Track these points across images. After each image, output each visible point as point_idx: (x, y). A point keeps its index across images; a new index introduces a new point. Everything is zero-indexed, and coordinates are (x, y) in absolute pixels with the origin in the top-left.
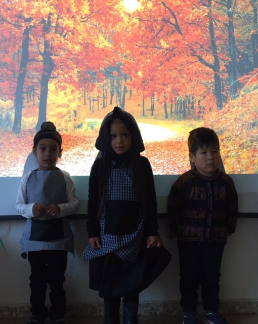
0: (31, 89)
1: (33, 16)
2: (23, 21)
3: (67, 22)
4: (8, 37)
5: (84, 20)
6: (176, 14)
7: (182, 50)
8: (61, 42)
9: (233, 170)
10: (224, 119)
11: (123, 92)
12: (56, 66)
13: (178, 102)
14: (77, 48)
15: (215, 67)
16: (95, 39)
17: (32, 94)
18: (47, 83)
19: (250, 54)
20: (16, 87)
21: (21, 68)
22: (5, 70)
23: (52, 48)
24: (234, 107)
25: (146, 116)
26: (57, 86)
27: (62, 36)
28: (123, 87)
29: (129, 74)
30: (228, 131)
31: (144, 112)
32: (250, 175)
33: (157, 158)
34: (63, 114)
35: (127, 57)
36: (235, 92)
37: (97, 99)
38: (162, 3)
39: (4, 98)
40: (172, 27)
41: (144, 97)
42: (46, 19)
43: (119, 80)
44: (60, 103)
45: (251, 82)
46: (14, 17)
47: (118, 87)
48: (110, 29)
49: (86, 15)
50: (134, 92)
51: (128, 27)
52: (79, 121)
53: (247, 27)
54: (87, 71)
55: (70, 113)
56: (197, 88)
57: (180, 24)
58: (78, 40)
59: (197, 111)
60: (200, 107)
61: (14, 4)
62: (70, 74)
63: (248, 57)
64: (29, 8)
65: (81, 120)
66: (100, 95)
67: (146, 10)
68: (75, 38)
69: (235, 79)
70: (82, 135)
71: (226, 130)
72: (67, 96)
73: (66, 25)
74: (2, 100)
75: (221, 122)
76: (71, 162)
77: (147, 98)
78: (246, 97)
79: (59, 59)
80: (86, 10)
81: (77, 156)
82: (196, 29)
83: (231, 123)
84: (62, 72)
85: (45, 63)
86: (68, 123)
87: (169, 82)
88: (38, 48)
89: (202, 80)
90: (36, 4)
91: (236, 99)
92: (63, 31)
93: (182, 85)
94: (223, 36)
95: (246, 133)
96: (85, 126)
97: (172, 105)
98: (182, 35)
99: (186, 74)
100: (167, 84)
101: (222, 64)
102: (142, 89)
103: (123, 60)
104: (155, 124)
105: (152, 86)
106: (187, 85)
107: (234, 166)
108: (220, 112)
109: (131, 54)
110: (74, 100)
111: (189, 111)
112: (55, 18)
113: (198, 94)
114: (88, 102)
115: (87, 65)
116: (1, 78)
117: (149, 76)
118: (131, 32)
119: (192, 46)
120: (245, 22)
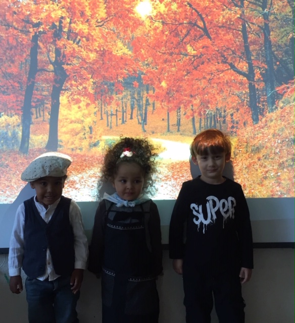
0: (41, 102)
1: (43, 21)
2: (31, 26)
3: (81, 27)
4: (15, 44)
5: (100, 24)
6: (204, 16)
7: (212, 57)
8: (74, 49)
9: (272, 194)
10: (261, 135)
11: (144, 105)
12: (68, 76)
14: (93, 56)
16: (113, 45)
17: (41, 109)
18: (59, 96)
19: (290, 60)
20: (23, 101)
21: (29, 79)
22: (11, 81)
23: (64, 56)
24: (271, 121)
25: (172, 133)
26: (70, 99)
27: (75, 43)
28: (144, 99)
29: (152, 85)
30: (266, 149)
31: (168, 128)
32: (292, 199)
34: (77, 131)
35: (149, 65)
36: (273, 103)
37: (115, 114)
38: (188, 4)
39: (9, 114)
40: (199, 31)
41: (169, 110)
42: (57, 24)
43: (140, 91)
44: (73, 119)
45: (291, 92)
46: (21, 22)
47: (139, 100)
48: (129, 34)
49: (101, 18)
50: (158, 105)
51: (149, 31)
52: (95, 138)
53: (285, 30)
54: (104, 81)
55: (85, 130)
56: (229, 100)
57: (209, 28)
58: (93, 47)
59: (230, 126)
60: (233, 122)
61: (21, 7)
62: (84, 85)
63: (287, 64)
64: (38, 12)
65: (98, 137)
66: (118, 109)
67: (170, 12)
68: (90, 44)
69: (272, 89)
70: (98, 155)
71: (263, 147)
72: (81, 111)
73: (80, 30)
74: (8, 115)
75: (257, 138)
76: (86, 186)
77: (172, 112)
78: (285, 110)
79: (72, 69)
80: (102, 13)
81: (93, 179)
82: (228, 32)
83: (269, 140)
84: (75, 83)
85: (56, 74)
86: (83, 141)
87: (197, 93)
88: (48, 56)
89: (234, 91)
90: (46, 7)
91: (275, 111)
92: (77, 37)
93: (212, 97)
94: (258, 41)
95: (287, 150)
96: (102, 144)
97: (201, 119)
98: (211, 40)
99: (217, 83)
100: (195, 96)
101: (257, 72)
102: (167, 101)
103: (145, 69)
104: (182, 141)
105: (178, 98)
106: (217, 97)
107: (273, 188)
108: (256, 127)
109: (153, 61)
110: (90, 114)
111: (220, 125)
112: (68, 23)
113: (231, 106)
114: (105, 117)
115: (103, 74)
116: (6, 90)
117: (174, 87)
118: (153, 37)
119: (223, 52)
120: (282, 24)
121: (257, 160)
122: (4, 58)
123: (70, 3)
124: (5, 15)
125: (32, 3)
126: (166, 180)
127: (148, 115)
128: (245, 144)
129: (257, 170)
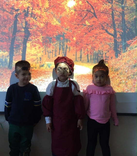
0: (18, 46)
1: (20, 8)
2: (14, 11)
3: (37, 11)
4: (7, 19)
5: (46, 10)
6: (94, 7)
7: (97, 27)
8: (34, 22)
9: (123, 90)
10: (119, 63)
11: (65, 48)
12: (31, 34)
13: (95, 54)
14: (42, 25)
16: (51, 20)
17: (18, 49)
18: (26, 43)
19: (134, 28)
20: (10, 45)
21: (13, 35)
22: (5, 36)
23: (29, 25)
24: (124, 57)
25: (77, 61)
26: (31, 44)
27: (34, 19)
28: (65, 46)
29: (69, 39)
31: (76, 59)
32: (133, 93)
33: (83, 83)
34: (34, 59)
35: (68, 30)
36: (125, 49)
38: (87, 1)
39: (4, 51)
40: (92, 14)
41: (77, 51)
42: (26, 10)
43: (64, 42)
44: (33, 54)
46: (10, 9)
47: (63, 46)
48: (59, 15)
49: (47, 8)
50: (72, 48)
51: (68, 14)
52: (42, 63)
53: (132, 15)
54: (47, 37)
55: (38, 59)
56: (105, 47)
57: (96, 13)
58: (42, 21)
59: (105, 59)
60: (106, 57)
61: (10, 2)
62: (38, 38)
63: (132, 30)
64: (18, 4)
65: (44, 62)
66: (53, 50)
67: (78, 5)
69: (125, 42)
70: (44, 71)
71: (120, 69)
72: (36, 50)
73: (37, 13)
74: (3, 51)
75: (117, 64)
76: (38, 85)
77: (78, 52)
78: (131, 52)
79: (33, 31)
80: (47, 5)
81: (41, 81)
82: (105, 15)
83: (123, 65)
84: (34, 37)
85: (25, 33)
86: (37, 64)
88: (22, 25)
89: (107, 42)
90: (21, 2)
91: (126, 52)
92: (35, 16)
93: (97, 45)
94: (119, 19)
95: (131, 71)
96: (45, 66)
97: (91, 55)
98: (97, 19)
99: (99, 39)
100: (89, 44)
101: (118, 34)
102: (76, 46)
103: (66, 32)
104: (82, 65)
105: (81, 45)
106: (99, 45)
107: (124, 88)
108: (117, 59)
109: (70, 28)
110: (40, 52)
111: (100, 58)
112: (31, 9)
113: (105, 50)
114: (47, 53)
115: (47, 34)
116: (2, 40)
117: (79, 40)
118: (70, 17)
119: (102, 24)
120: (131, 12)
121: (117, 75)
122: (2, 25)
124: (3, 6)
127: (67, 53)
128: (111, 67)
129: (116, 79)
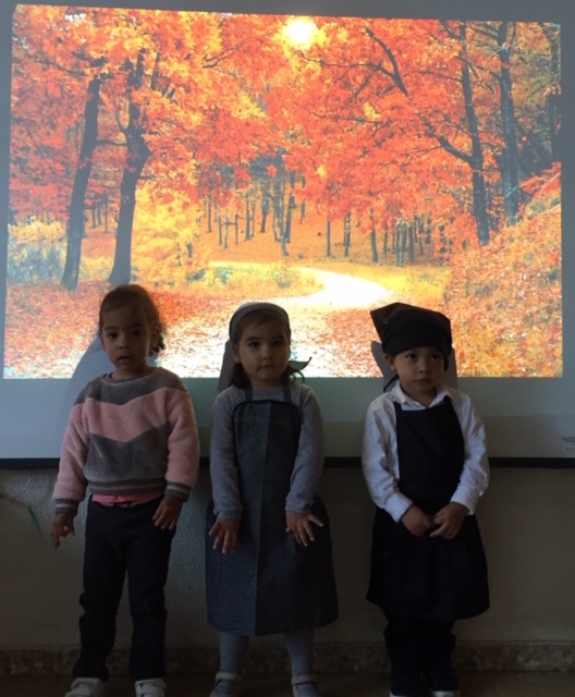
0: (102, 200)
1: (109, 55)
2: (88, 64)
3: (176, 67)
4: (58, 96)
5: (211, 63)
6: (395, 53)
7: (408, 126)
8: (163, 107)
9: (510, 370)
10: (493, 265)
11: (286, 208)
13: (400, 230)
15: (475, 159)
16: (232, 100)
17: (103, 211)
18: (135, 189)
19: (545, 133)
20: (70, 196)
21: (81, 158)
22: (50, 161)
23: (145, 119)
24: (512, 241)
25: (334, 258)
26: (154, 194)
27: (166, 95)
28: (286, 198)
29: (300, 172)
30: (502, 289)
31: (329, 249)
32: (546, 380)
33: (356, 343)
34: (165, 251)
35: (296, 137)
36: (515, 210)
37: (234, 221)
38: (368, 30)
39: (45, 219)
40: (386, 79)
41: (330, 218)
42: (134, 61)
43: (279, 184)
44: (160, 230)
45: (548, 189)
46: (71, 57)
47: (277, 198)
48: (262, 82)
49: (213, 53)
50: (310, 208)
51: (297, 77)
52: (197, 265)
53: (538, 81)
54: (215, 164)
55: (180, 250)
56: (438, 201)
57: (404, 73)
58: (197, 104)
59: (438, 247)
60: (443, 241)
61: (71, 31)
62: (180, 171)
63: (541, 141)
64: (101, 39)
65: (202, 263)
66: (240, 214)
67: (335, 45)
68: (191, 98)
69: (514, 183)
70: (202, 295)
71: (497, 287)
72: (173, 216)
73: (175, 72)
74: (42, 221)
75: (486, 270)
76: (180, 350)
77: (337, 221)
78: (536, 221)
79: (158, 141)
80: (214, 43)
81: (193, 338)
82: (436, 83)
83: (507, 274)
84: (164, 166)
85: (130, 150)
86: (175, 269)
87: (380, 188)
88: (117, 118)
89: (447, 186)
90: (115, 31)
91: (518, 224)
92: (168, 86)
93: (407, 195)
94: (490, 99)
95: (538, 293)
96: (209, 275)
97: (386, 234)
98: (406, 95)
99: (416, 172)
100: (378, 193)
101: (488, 154)
102: (327, 201)
103: (288, 144)
104: (352, 274)
105: (346, 196)
106: (417, 196)
107: (513, 360)
108: (485, 250)
109: (304, 131)
110: (188, 222)
111: (421, 247)
112: (153, 60)
113: (440, 213)
114: (215, 226)
115: (215, 152)
116: (40, 177)
117: (340, 176)
118: (304, 87)
119: (428, 116)
120: (533, 70)
121: (485, 309)
122: (39, 120)
123: (158, 26)
124: (41, 45)
125: (91, 23)
126: (323, 342)
127: (292, 226)
128: (465, 280)
129: (485, 327)
